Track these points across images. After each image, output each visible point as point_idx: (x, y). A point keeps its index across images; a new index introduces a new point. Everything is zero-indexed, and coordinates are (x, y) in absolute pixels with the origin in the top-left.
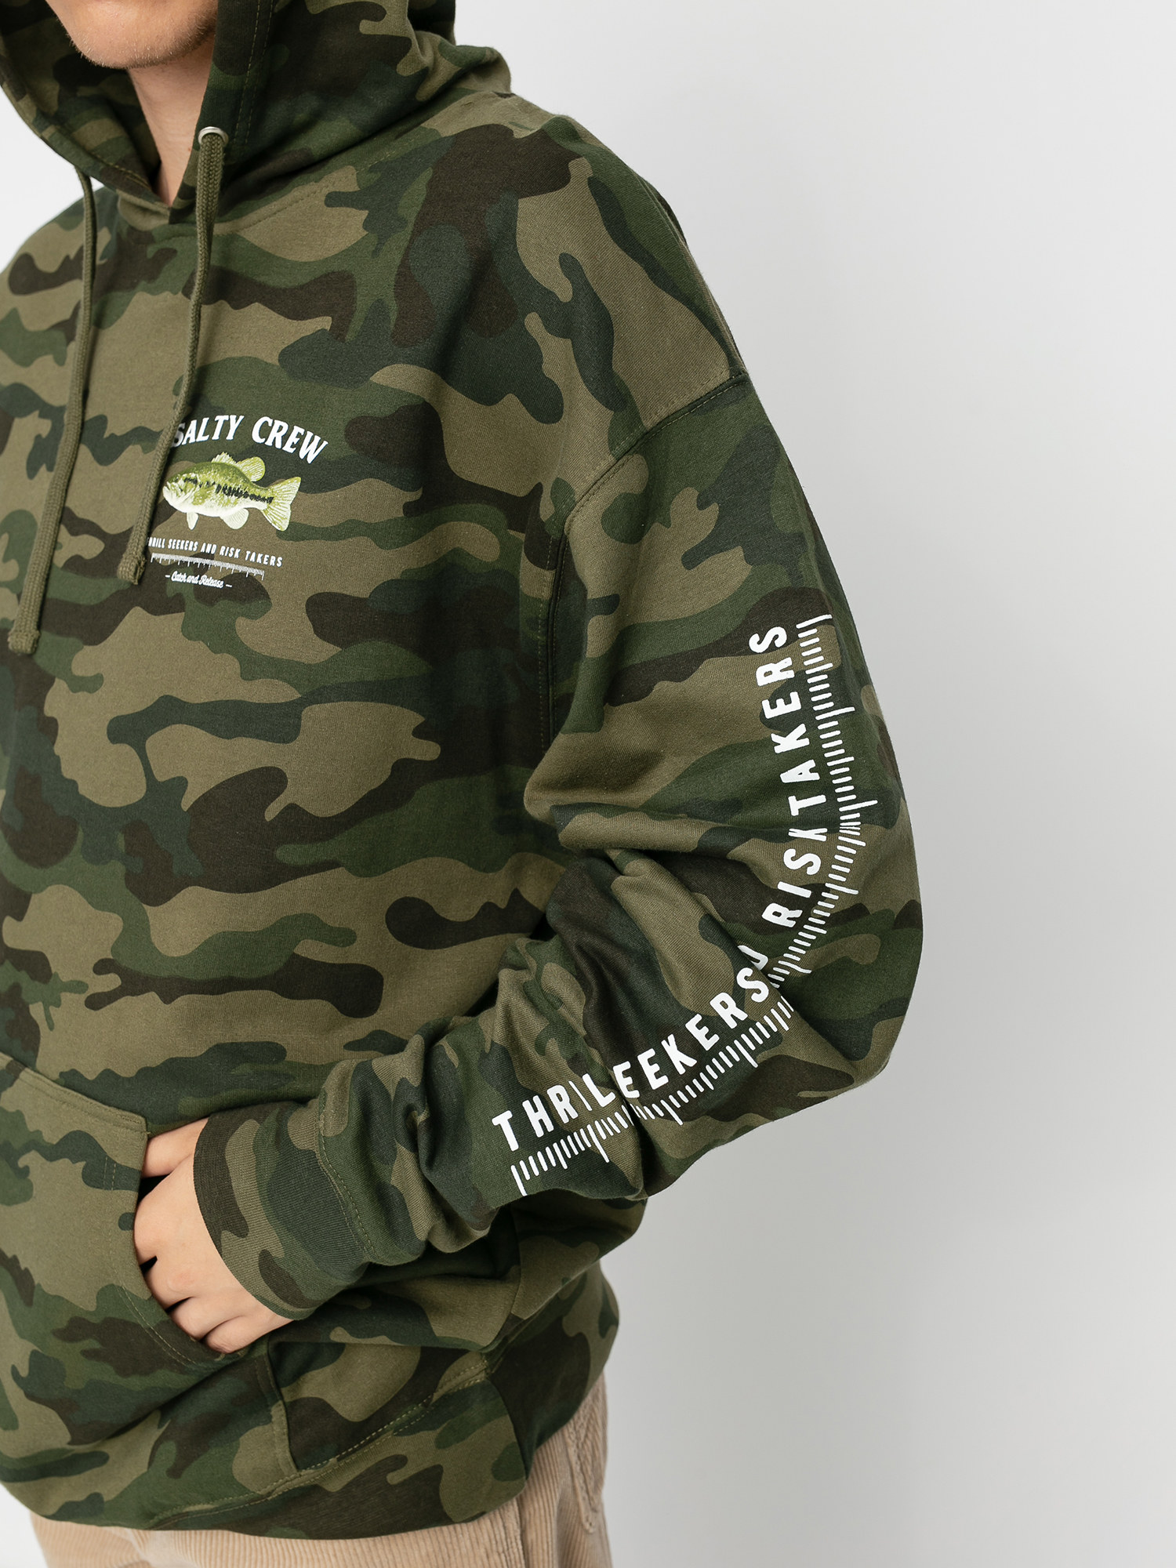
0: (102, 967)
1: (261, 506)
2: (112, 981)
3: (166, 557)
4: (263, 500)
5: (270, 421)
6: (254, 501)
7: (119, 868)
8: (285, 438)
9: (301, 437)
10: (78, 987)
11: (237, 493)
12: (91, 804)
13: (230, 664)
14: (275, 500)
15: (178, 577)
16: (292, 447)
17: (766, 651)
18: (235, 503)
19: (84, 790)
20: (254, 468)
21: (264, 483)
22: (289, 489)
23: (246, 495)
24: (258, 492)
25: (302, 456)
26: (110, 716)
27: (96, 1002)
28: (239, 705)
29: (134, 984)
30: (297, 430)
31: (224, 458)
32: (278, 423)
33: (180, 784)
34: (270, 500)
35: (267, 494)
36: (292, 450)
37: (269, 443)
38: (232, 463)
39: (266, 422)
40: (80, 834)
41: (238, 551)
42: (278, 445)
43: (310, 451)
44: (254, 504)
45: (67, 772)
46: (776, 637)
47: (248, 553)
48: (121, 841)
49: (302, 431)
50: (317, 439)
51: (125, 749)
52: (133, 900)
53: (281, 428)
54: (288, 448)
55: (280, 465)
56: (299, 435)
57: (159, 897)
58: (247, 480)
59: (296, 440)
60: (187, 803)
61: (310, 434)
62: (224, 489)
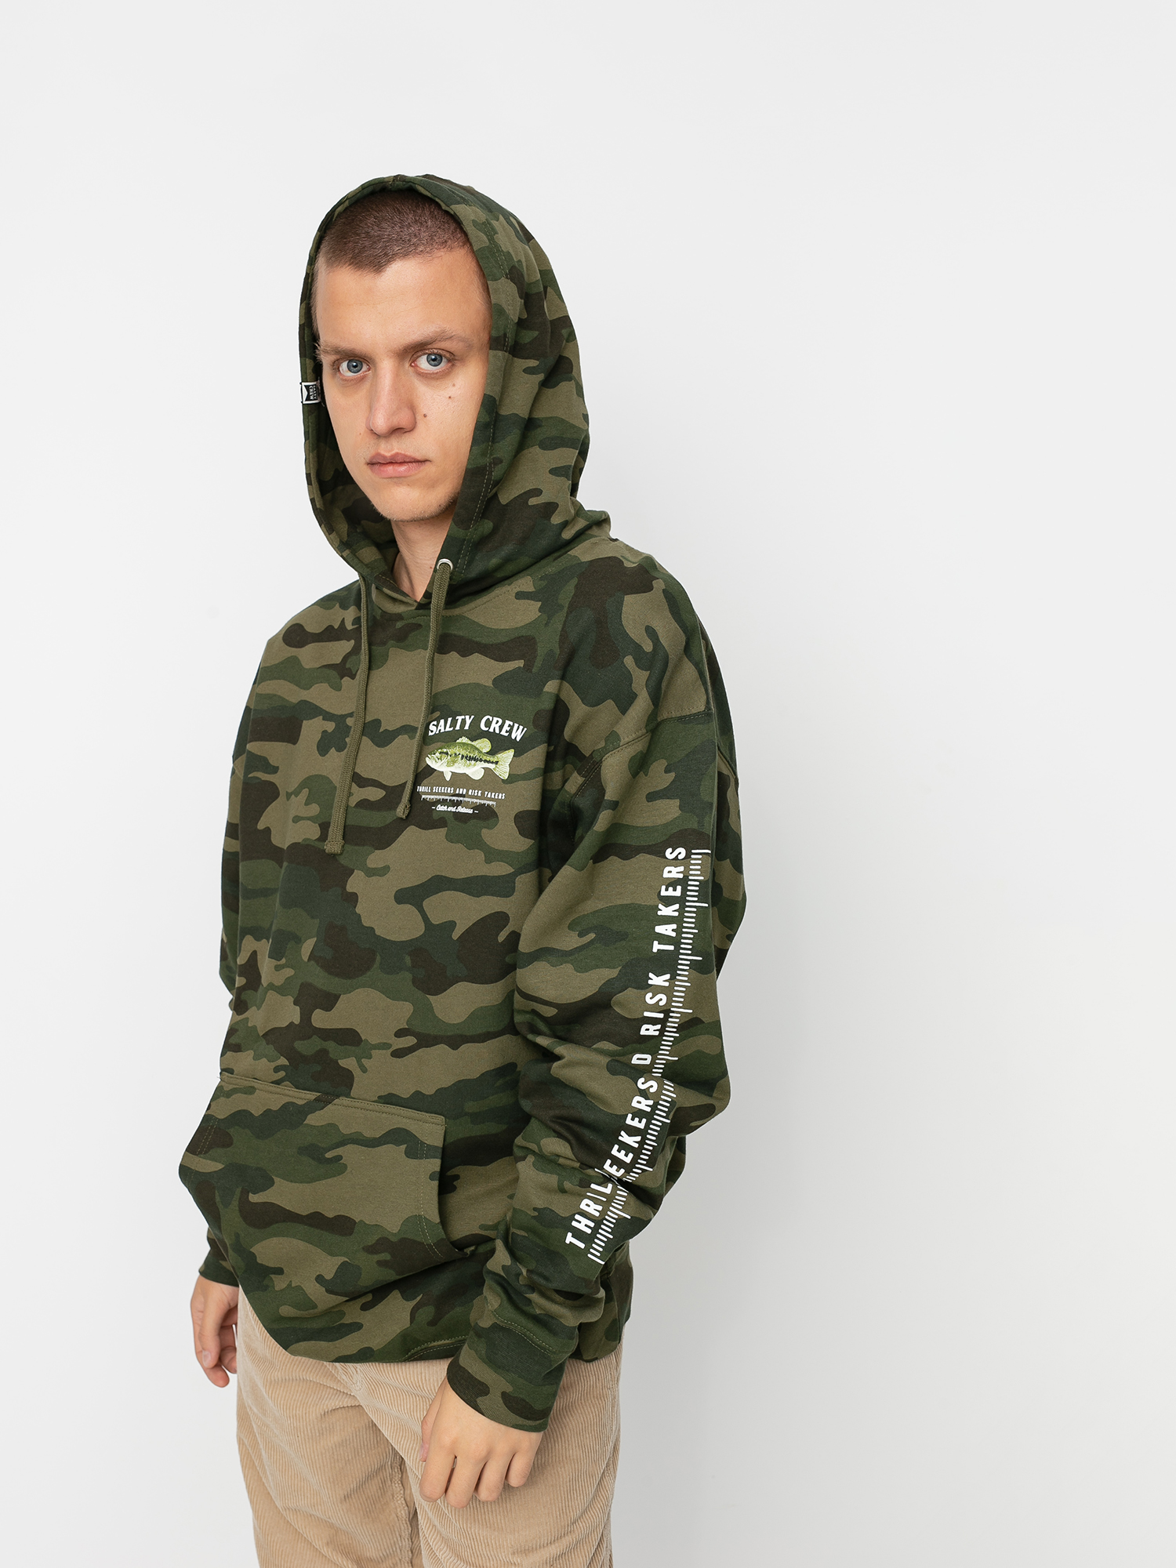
0: (400, 1033)
1: (492, 766)
2: (411, 1041)
3: (432, 797)
4: (492, 763)
5: (491, 718)
6: (486, 764)
7: (408, 976)
8: (501, 728)
9: (512, 727)
10: (385, 1046)
11: (476, 760)
12: (386, 940)
13: (480, 855)
14: (500, 763)
15: (440, 808)
16: (507, 731)
17: (673, 859)
18: (475, 765)
19: (378, 932)
20: (484, 745)
21: (492, 753)
22: (508, 755)
23: (481, 760)
24: (488, 758)
25: (513, 737)
26: (396, 889)
27: (399, 1054)
28: (484, 878)
29: (426, 1041)
30: (508, 723)
31: (464, 740)
32: (495, 719)
33: (452, 925)
34: (497, 763)
35: (495, 760)
36: (507, 734)
37: (491, 730)
38: (470, 742)
39: (489, 719)
40: (378, 958)
41: (480, 792)
42: (497, 731)
43: (518, 734)
44: (487, 765)
45: (366, 922)
46: (680, 853)
47: (486, 793)
48: (408, 960)
49: (511, 723)
50: (521, 727)
51: (409, 908)
52: (419, 994)
53: (498, 722)
54: (503, 733)
55: (500, 743)
56: (509, 725)
57: (439, 990)
58: (480, 752)
59: (508, 729)
60: (456, 935)
61: (516, 725)
62: (466, 757)
